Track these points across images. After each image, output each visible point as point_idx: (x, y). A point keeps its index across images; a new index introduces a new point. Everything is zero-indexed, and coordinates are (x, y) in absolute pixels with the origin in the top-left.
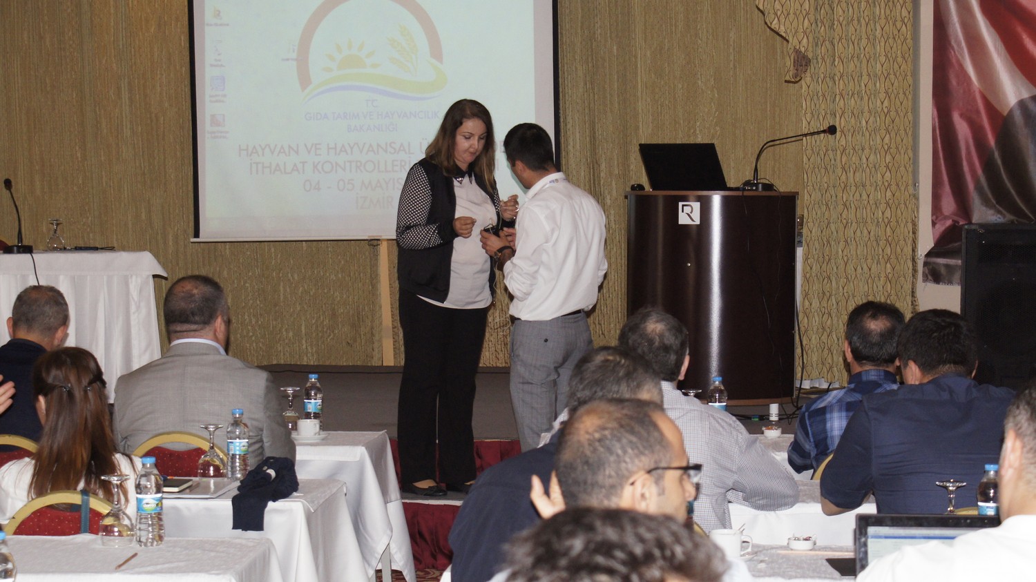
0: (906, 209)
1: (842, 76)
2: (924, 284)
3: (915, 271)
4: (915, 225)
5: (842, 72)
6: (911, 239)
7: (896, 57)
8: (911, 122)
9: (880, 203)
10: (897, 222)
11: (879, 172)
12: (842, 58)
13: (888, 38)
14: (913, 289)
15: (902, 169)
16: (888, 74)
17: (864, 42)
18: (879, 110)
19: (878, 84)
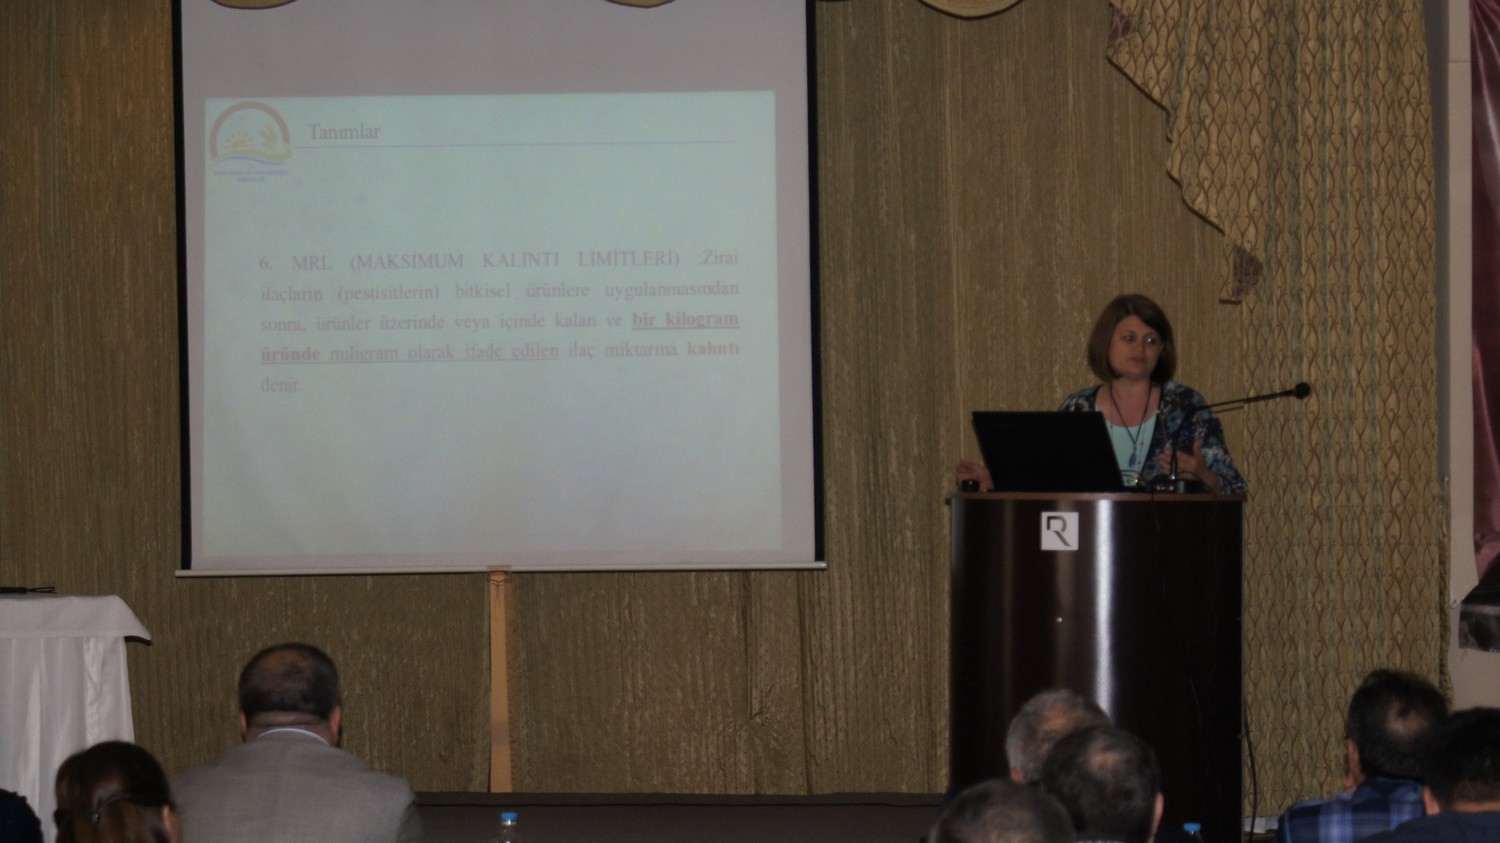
0: (1427, 521)
1: (1313, 292)
2: (1462, 650)
3: (1445, 627)
4: (1443, 549)
5: (1313, 285)
6: (1436, 573)
7: (1408, 259)
8: (1435, 372)
9: (1381, 512)
10: (1412, 544)
11: (1378, 457)
12: (1314, 262)
13: (1392, 228)
14: (1441, 660)
15: (1419, 452)
16: (1394, 290)
17: (1353, 233)
18: (1378, 350)
19: (1376, 307)
